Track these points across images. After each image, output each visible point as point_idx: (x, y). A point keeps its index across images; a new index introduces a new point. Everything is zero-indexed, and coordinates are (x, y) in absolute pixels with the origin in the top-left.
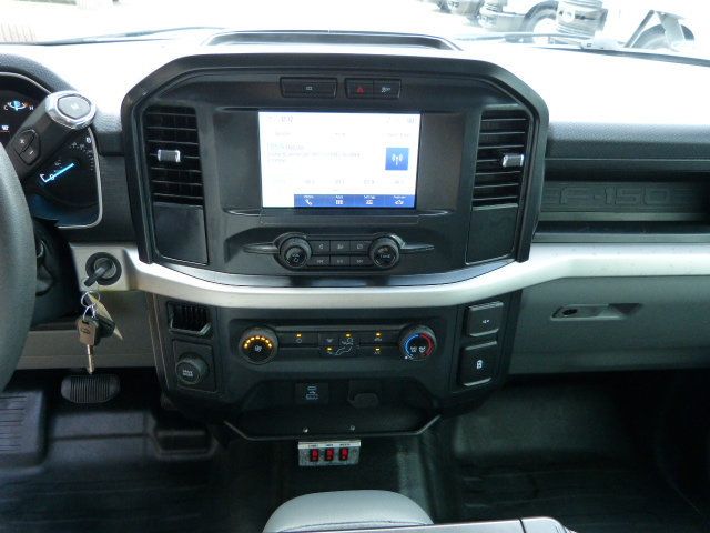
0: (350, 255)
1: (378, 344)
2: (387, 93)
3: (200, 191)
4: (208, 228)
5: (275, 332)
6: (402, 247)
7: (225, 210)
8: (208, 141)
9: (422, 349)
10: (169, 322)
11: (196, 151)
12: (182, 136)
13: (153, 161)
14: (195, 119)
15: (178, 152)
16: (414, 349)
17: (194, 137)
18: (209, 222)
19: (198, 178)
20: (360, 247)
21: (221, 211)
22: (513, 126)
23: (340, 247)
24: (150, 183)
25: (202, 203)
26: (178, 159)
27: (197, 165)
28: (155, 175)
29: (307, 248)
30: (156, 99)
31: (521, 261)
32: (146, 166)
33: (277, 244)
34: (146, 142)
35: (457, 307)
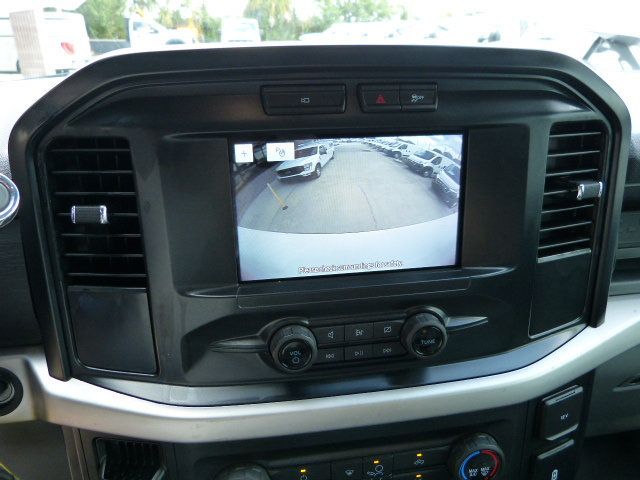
0: (373, 343)
1: (419, 468)
2: (419, 102)
3: (141, 265)
4: (156, 321)
5: (266, 469)
6: (447, 325)
7: (182, 293)
8: (150, 189)
9: (485, 471)
10: (99, 467)
11: (132, 204)
12: (111, 183)
13: (65, 223)
14: (128, 155)
15: (104, 208)
16: (473, 472)
17: (129, 183)
18: (156, 311)
19: (138, 245)
20: (387, 330)
21: (176, 294)
22: (590, 143)
23: (359, 333)
24: (63, 257)
25: (144, 283)
26: (104, 218)
27: (135, 225)
28: (69, 245)
29: (311, 340)
30: (64, 129)
31: (595, 325)
32: (53, 232)
33: (264, 336)
34: (52, 196)
35: (528, 403)
